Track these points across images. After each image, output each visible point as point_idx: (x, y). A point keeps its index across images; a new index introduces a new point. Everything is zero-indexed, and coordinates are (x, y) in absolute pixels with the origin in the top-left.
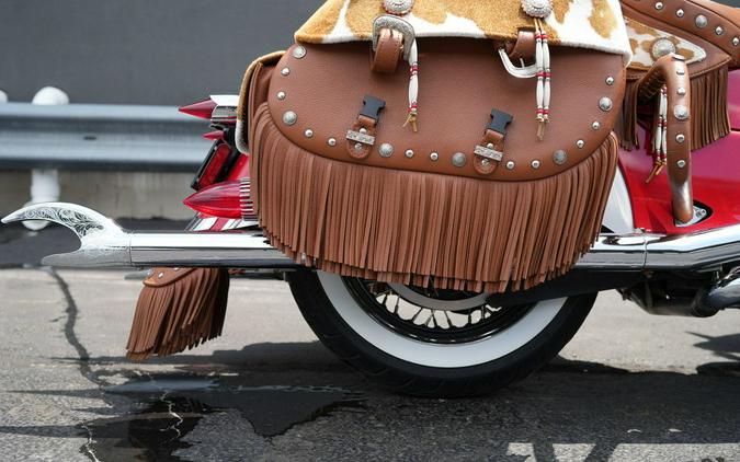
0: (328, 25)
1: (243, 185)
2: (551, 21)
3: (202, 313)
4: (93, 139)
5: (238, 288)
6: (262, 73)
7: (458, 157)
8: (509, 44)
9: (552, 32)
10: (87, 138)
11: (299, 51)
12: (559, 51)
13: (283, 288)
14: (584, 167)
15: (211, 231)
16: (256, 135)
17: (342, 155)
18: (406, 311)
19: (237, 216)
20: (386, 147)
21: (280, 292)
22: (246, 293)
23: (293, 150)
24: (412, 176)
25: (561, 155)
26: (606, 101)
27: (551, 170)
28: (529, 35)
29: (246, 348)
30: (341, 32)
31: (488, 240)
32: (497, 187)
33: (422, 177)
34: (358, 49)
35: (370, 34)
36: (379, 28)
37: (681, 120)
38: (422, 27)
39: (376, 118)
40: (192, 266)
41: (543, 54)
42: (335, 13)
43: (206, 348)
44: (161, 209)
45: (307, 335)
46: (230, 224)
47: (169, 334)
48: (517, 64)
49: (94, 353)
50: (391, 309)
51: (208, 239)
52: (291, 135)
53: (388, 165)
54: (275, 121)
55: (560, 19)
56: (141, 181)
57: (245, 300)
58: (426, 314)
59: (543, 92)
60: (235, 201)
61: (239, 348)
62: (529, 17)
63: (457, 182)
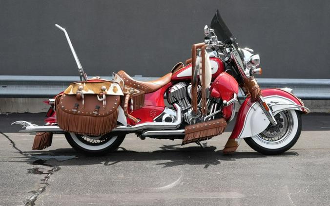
0: (69, 91)
1: (55, 117)
2: (106, 91)
3: (48, 140)
4: (6, 87)
5: (54, 136)
6: (58, 98)
7: (91, 113)
8: (99, 95)
9: (106, 93)
10: (3, 87)
11: (65, 95)
12: (107, 95)
13: (63, 136)
14: (112, 114)
15: (49, 125)
16: (57, 109)
17: (72, 113)
18: (88, 140)
19: (54, 122)
20: (79, 112)
21: (63, 137)
22: (57, 138)
23: (63, 112)
24: (83, 116)
25: (108, 113)
26: (116, 103)
27: (106, 115)
28: (102, 93)
29: (57, 150)
30: (71, 93)
31: (96, 127)
32: (97, 118)
33: (85, 116)
34: (74, 95)
35: (76, 93)
36: (77, 93)
37: (126, 107)
38: (84, 92)
39: (77, 107)
40: (45, 132)
41: (104, 97)
42: (70, 89)
43: (48, 149)
44: (28, 110)
45: (70, 147)
46: (53, 124)
47: (41, 144)
48: (100, 98)
49: (23, 151)
50: (85, 139)
51: (49, 127)
52: (63, 110)
53: (80, 115)
54: (61, 107)
55: (108, 90)
56: (21, 100)
57: (57, 139)
58: (92, 140)
59: (104, 103)
60: (53, 120)
61: (55, 149)
62: (102, 90)
63: (91, 117)
